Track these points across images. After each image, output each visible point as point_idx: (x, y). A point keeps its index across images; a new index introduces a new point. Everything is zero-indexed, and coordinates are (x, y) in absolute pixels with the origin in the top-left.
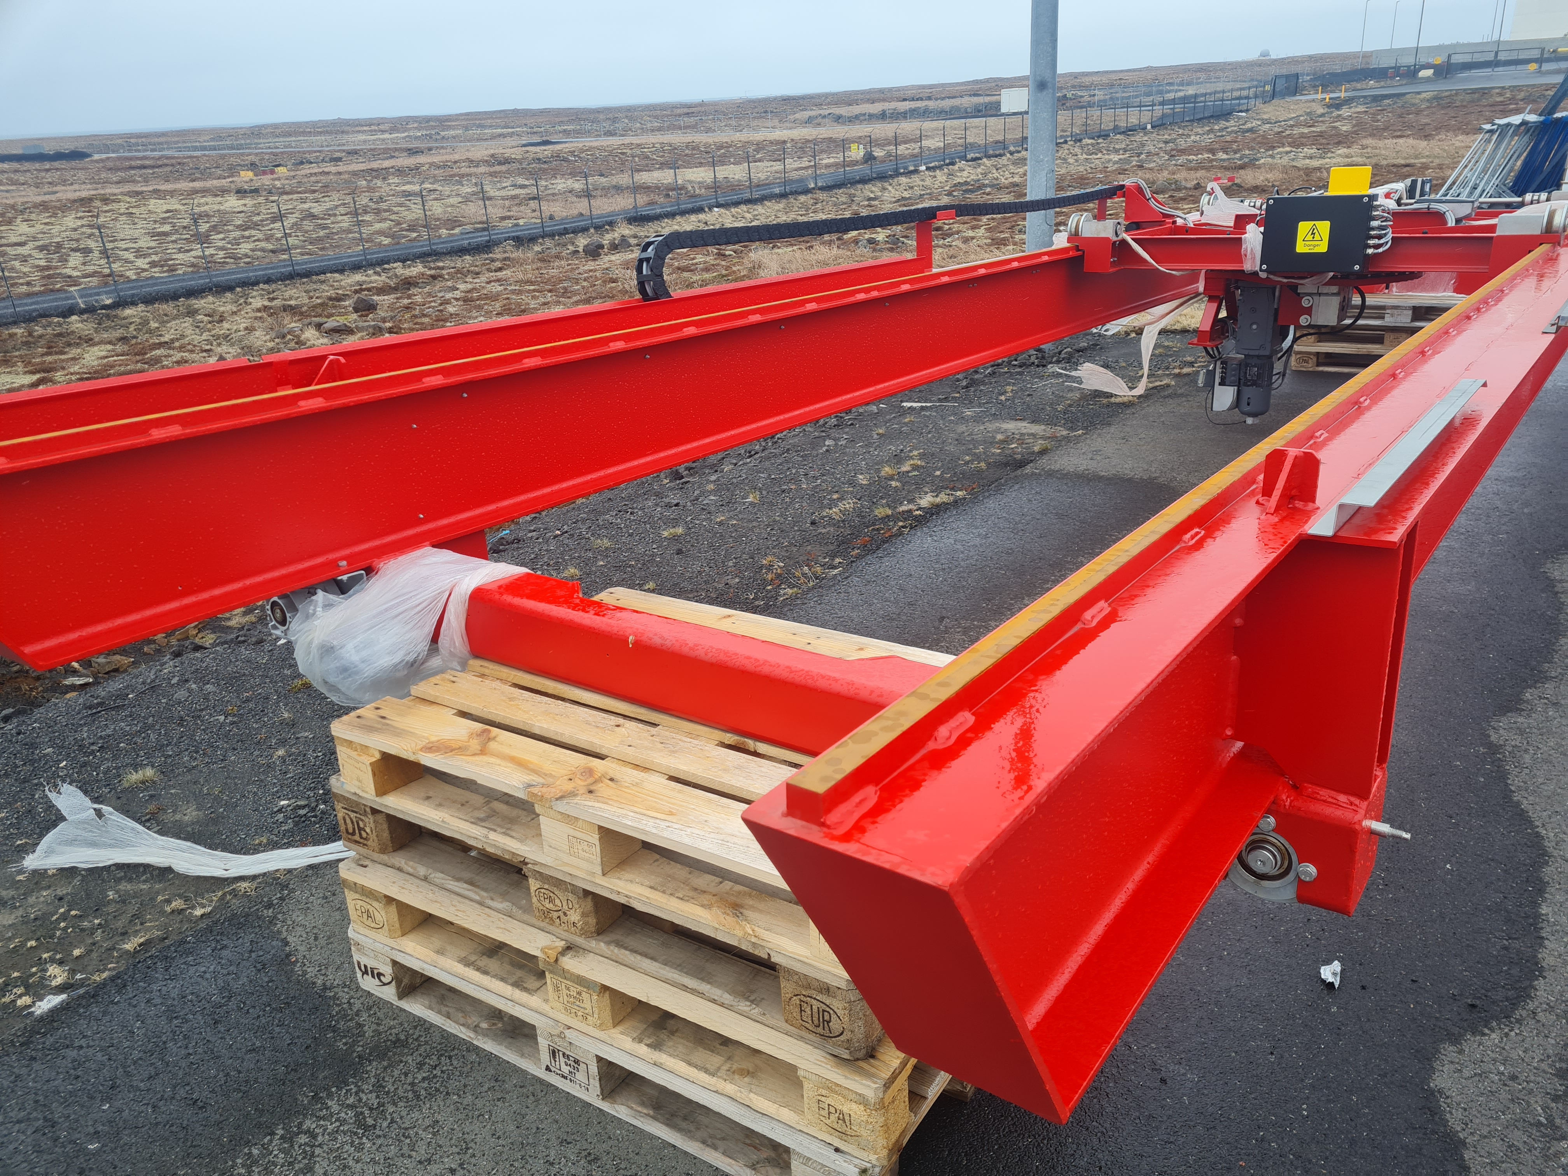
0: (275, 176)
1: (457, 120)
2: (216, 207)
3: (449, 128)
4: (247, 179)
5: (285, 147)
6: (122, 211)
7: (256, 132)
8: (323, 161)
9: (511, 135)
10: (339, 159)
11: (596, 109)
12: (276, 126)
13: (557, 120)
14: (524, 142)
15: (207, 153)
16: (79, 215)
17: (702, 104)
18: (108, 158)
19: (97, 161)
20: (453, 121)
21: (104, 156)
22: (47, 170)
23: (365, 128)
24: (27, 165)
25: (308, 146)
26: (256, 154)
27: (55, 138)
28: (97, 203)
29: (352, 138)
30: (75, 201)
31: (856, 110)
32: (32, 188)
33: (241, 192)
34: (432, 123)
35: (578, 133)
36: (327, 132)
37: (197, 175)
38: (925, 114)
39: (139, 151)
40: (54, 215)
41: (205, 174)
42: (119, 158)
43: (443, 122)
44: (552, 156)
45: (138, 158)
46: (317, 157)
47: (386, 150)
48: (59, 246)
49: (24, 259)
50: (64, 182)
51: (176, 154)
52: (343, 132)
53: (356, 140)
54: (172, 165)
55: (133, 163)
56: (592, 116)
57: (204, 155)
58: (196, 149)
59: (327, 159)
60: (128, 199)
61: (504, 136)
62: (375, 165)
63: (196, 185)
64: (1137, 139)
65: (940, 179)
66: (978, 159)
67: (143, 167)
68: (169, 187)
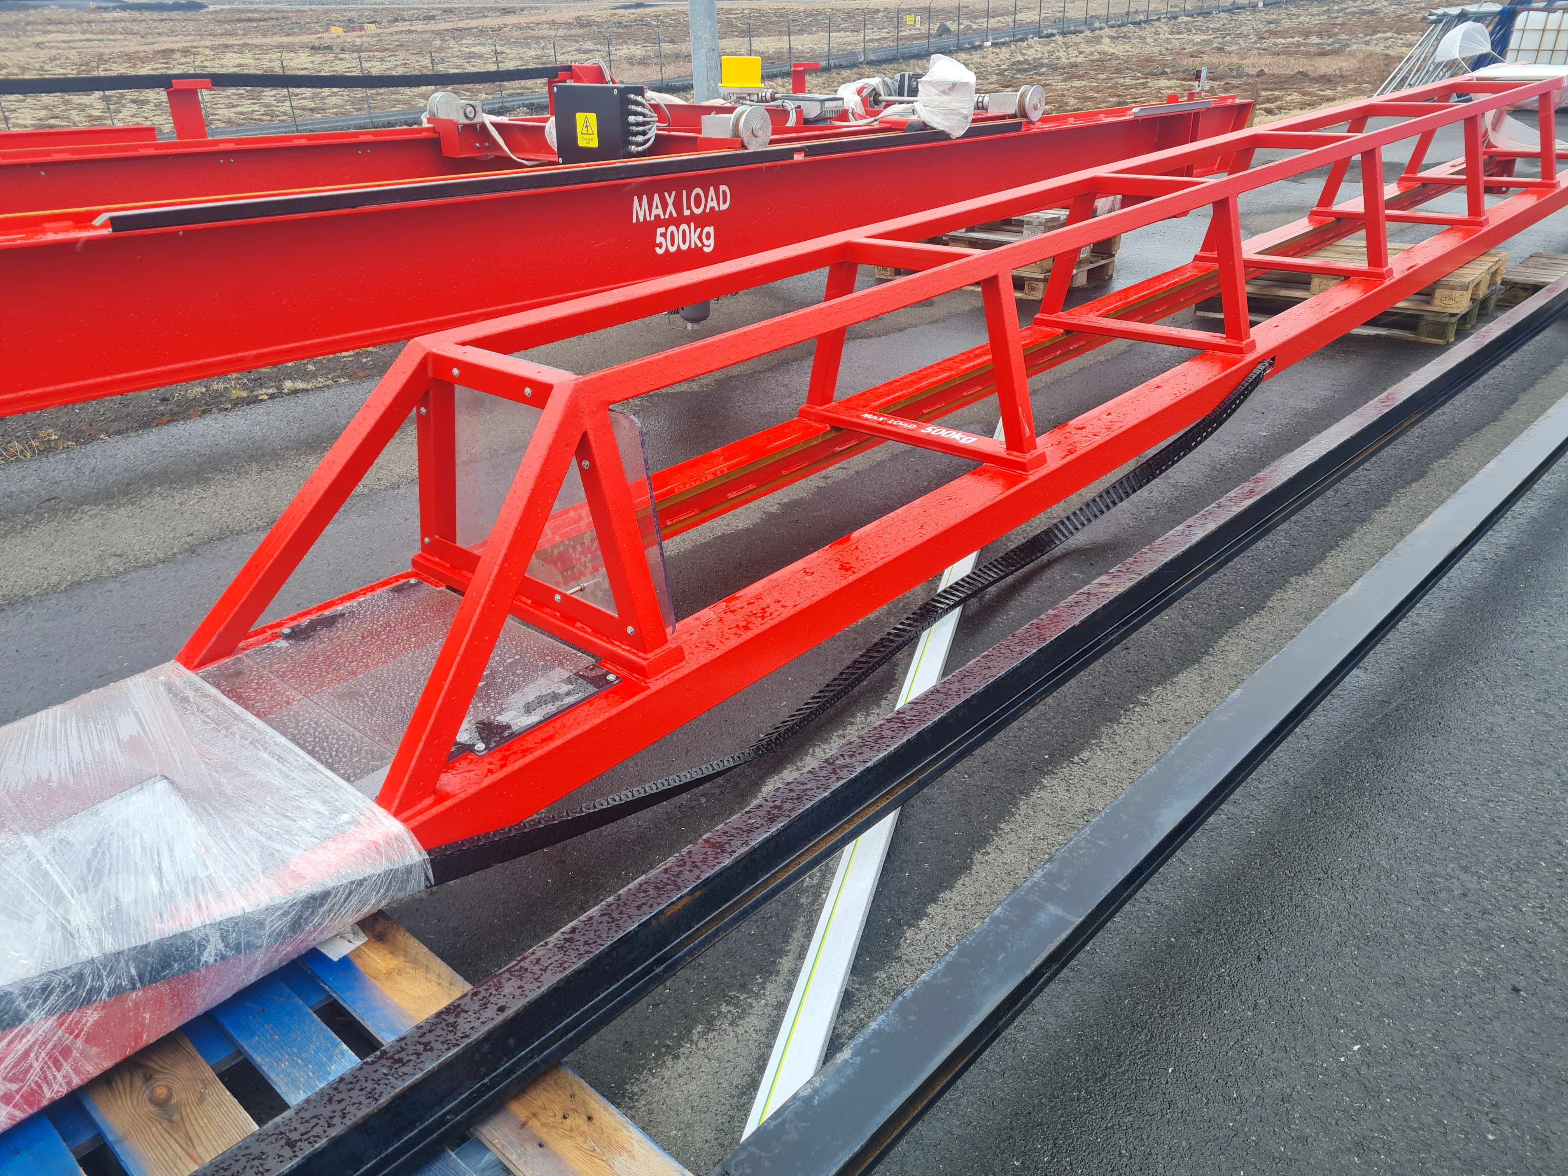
0: (361, 33)
2: (285, 63)
4: (334, 35)
5: (390, 3)
8: (417, 19)
10: (432, 18)
14: (618, 4)
18: (222, 10)
19: (211, 13)
21: (219, 7)
22: (162, 20)
24: (146, 14)
25: (412, 3)
26: (359, 10)
37: (295, 30)
42: (232, 11)
44: (635, 21)
45: (249, 11)
46: (413, 15)
47: (482, 10)
50: (172, 33)
54: (277, 19)
55: (243, 16)
57: (311, 10)
59: (421, 17)
62: (462, 25)
63: (286, 40)
64: (1241, 17)
65: (1002, 56)
66: (1052, 35)
67: (250, 20)
68: (260, 40)
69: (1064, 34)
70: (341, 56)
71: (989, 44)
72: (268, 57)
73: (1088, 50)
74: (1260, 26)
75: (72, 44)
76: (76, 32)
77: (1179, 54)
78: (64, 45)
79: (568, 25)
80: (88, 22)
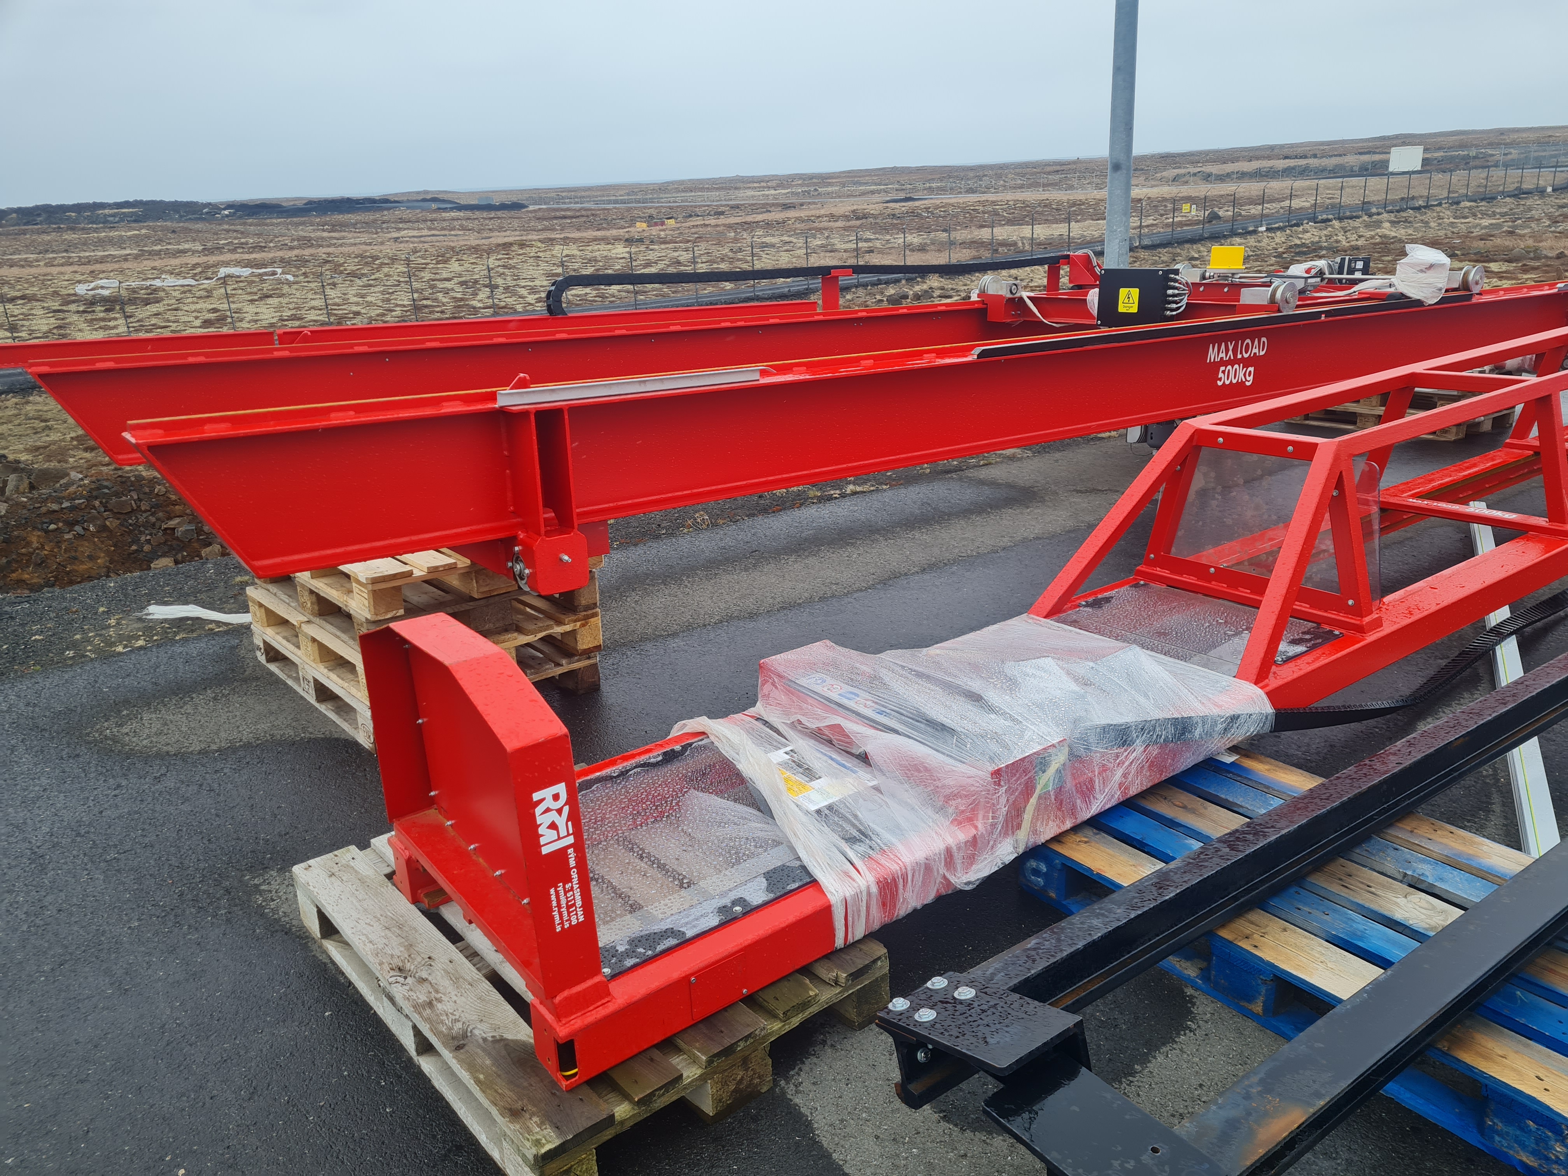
0: (664, 227)
1: (838, 177)
2: (605, 253)
3: (830, 184)
4: (640, 230)
5: (682, 201)
6: (532, 255)
7: (663, 188)
8: (709, 214)
9: (879, 192)
10: (722, 213)
11: (970, 167)
12: (682, 182)
13: (930, 177)
14: (888, 199)
15: (617, 206)
16: (500, 256)
17: (1078, 161)
18: (540, 209)
19: (531, 212)
20: (835, 178)
21: (537, 207)
22: (491, 219)
23: (756, 185)
24: (478, 214)
25: (702, 201)
26: (657, 208)
27: (505, 191)
28: (515, 248)
29: (741, 194)
30: (499, 245)
31: (1229, 168)
32: (475, 233)
33: (629, 241)
34: (815, 180)
35: (942, 190)
36: (722, 188)
37: (604, 225)
38: (1303, 172)
39: (565, 203)
40: (481, 257)
41: (611, 225)
42: (548, 210)
43: (824, 179)
44: (907, 213)
45: (562, 210)
46: (705, 211)
47: (764, 205)
48: (476, 282)
49: (446, 292)
50: (501, 229)
51: (593, 206)
52: (736, 188)
53: (745, 196)
54: (588, 216)
55: (558, 214)
56: (962, 174)
57: (615, 208)
58: (609, 202)
59: (712, 213)
60: (539, 244)
61: (873, 192)
62: (749, 219)
63: (599, 234)
64: (1529, 202)
65: (1277, 240)
66: (1330, 220)
67: (565, 217)
68: (576, 235)
69: (1341, 219)
70: (651, 247)
71: (1263, 229)
72: (590, 248)
73: (1369, 234)
74: (1551, 210)
75: (422, 239)
76: (422, 229)
77: (1467, 237)
78: (416, 239)
79: (847, 218)
80: (431, 221)
